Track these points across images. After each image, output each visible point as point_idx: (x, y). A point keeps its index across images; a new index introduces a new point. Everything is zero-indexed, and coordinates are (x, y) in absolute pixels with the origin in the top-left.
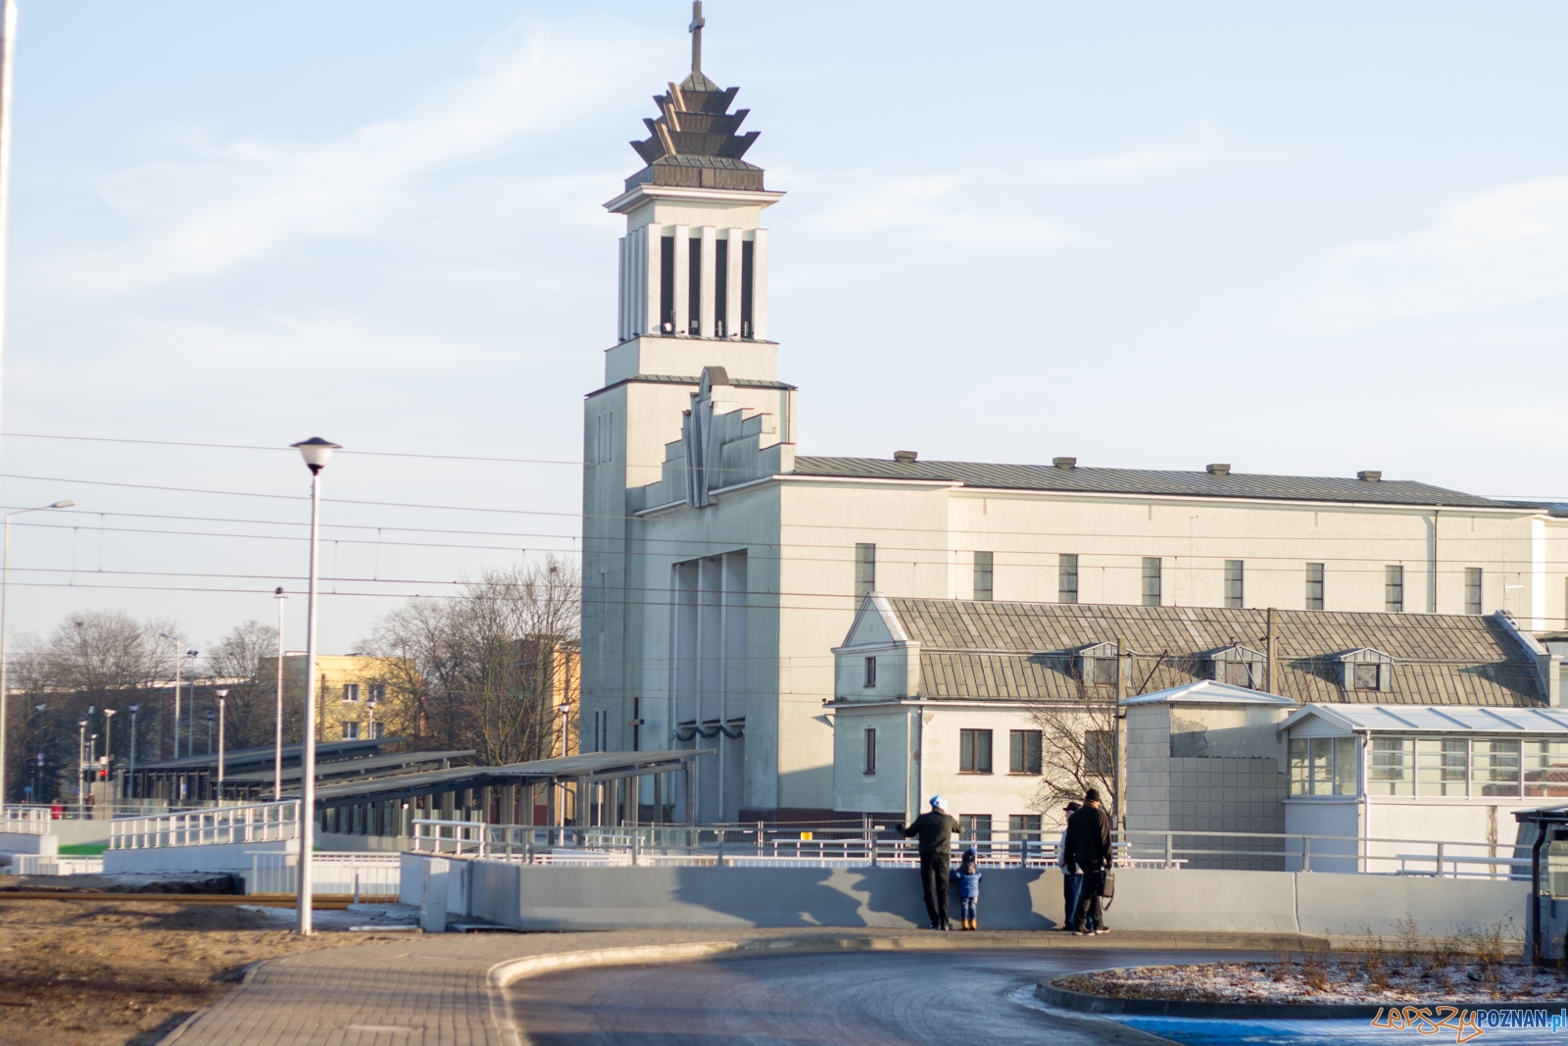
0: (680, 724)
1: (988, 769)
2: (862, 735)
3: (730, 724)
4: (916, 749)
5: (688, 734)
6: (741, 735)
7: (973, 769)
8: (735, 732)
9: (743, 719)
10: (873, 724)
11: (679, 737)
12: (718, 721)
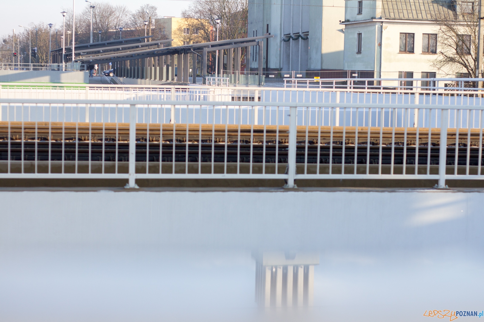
0: (285, 35)
1: (412, 51)
2: (356, 36)
3: (303, 34)
4: (380, 41)
5: (287, 39)
6: (307, 38)
7: (405, 51)
8: (305, 37)
9: (308, 32)
10: (361, 31)
11: (284, 40)
12: (299, 33)
